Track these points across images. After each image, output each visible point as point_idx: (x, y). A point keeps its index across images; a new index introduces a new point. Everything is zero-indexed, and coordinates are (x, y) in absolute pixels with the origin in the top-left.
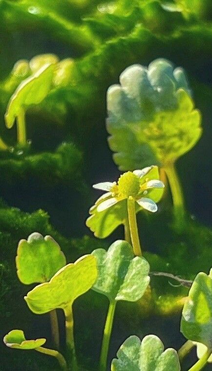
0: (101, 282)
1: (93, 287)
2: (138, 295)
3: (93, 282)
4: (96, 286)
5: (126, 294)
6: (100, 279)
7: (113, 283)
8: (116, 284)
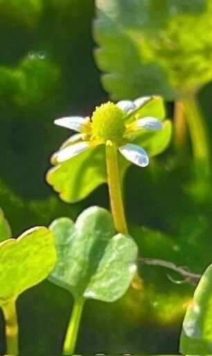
0: (62, 270)
1: (49, 276)
2: (117, 293)
3: (51, 269)
4: (55, 275)
5: (99, 291)
6: (61, 264)
7: (81, 272)
8: (84, 273)
